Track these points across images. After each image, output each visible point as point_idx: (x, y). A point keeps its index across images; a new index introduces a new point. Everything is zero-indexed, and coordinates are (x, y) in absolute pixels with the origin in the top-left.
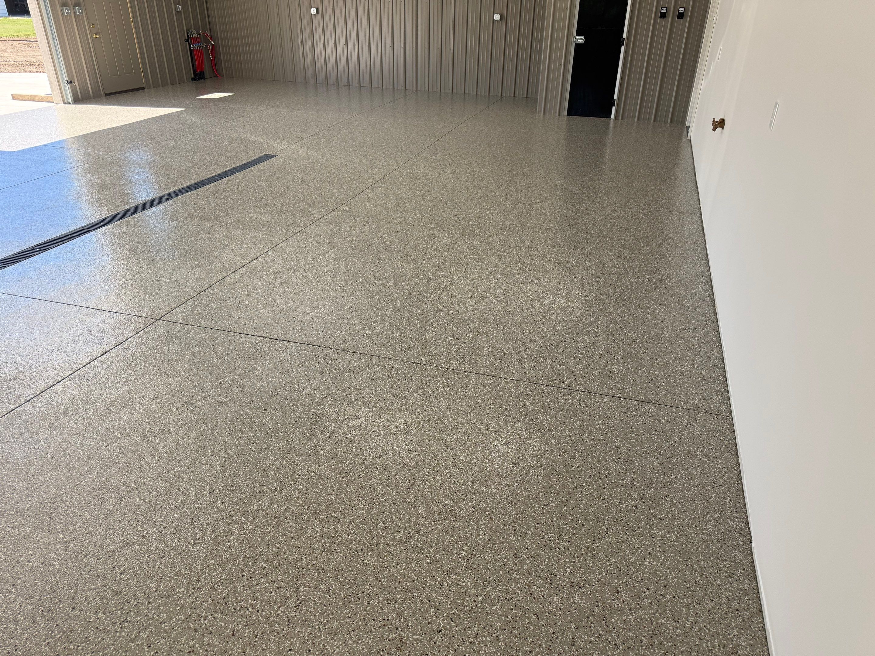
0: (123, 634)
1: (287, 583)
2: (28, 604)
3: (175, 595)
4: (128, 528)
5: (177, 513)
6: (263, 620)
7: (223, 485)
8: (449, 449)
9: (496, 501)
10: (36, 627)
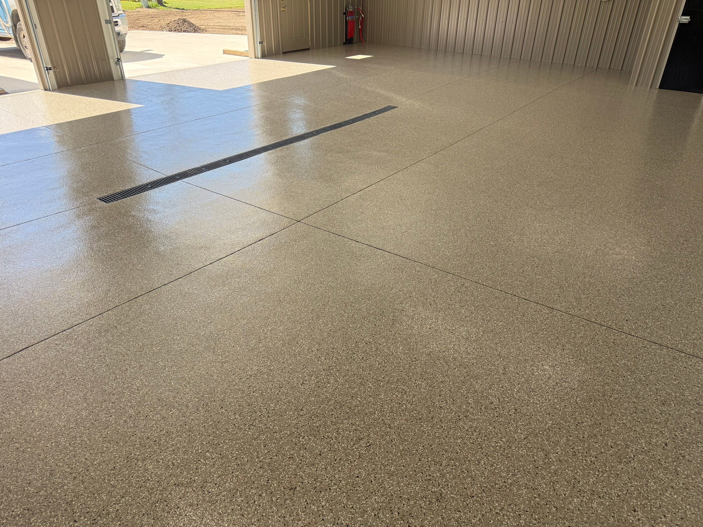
0: (250, 433)
1: (362, 428)
2: (195, 397)
3: (285, 416)
4: (262, 362)
5: (294, 359)
6: (342, 450)
7: (327, 346)
8: (501, 359)
9: (536, 410)
10: (198, 414)
